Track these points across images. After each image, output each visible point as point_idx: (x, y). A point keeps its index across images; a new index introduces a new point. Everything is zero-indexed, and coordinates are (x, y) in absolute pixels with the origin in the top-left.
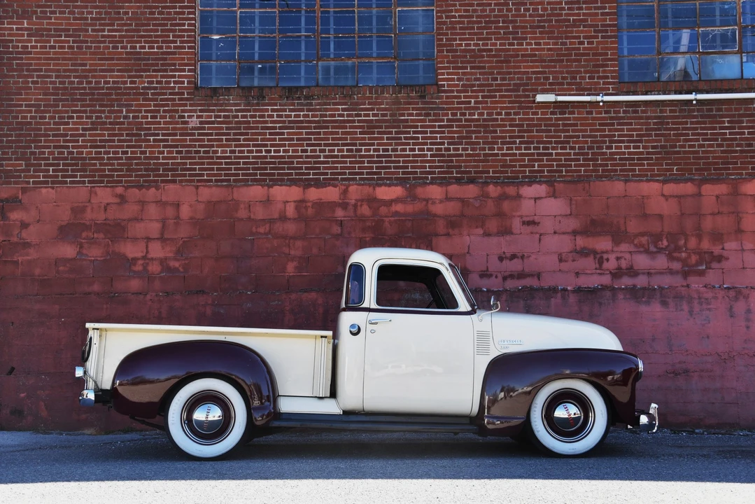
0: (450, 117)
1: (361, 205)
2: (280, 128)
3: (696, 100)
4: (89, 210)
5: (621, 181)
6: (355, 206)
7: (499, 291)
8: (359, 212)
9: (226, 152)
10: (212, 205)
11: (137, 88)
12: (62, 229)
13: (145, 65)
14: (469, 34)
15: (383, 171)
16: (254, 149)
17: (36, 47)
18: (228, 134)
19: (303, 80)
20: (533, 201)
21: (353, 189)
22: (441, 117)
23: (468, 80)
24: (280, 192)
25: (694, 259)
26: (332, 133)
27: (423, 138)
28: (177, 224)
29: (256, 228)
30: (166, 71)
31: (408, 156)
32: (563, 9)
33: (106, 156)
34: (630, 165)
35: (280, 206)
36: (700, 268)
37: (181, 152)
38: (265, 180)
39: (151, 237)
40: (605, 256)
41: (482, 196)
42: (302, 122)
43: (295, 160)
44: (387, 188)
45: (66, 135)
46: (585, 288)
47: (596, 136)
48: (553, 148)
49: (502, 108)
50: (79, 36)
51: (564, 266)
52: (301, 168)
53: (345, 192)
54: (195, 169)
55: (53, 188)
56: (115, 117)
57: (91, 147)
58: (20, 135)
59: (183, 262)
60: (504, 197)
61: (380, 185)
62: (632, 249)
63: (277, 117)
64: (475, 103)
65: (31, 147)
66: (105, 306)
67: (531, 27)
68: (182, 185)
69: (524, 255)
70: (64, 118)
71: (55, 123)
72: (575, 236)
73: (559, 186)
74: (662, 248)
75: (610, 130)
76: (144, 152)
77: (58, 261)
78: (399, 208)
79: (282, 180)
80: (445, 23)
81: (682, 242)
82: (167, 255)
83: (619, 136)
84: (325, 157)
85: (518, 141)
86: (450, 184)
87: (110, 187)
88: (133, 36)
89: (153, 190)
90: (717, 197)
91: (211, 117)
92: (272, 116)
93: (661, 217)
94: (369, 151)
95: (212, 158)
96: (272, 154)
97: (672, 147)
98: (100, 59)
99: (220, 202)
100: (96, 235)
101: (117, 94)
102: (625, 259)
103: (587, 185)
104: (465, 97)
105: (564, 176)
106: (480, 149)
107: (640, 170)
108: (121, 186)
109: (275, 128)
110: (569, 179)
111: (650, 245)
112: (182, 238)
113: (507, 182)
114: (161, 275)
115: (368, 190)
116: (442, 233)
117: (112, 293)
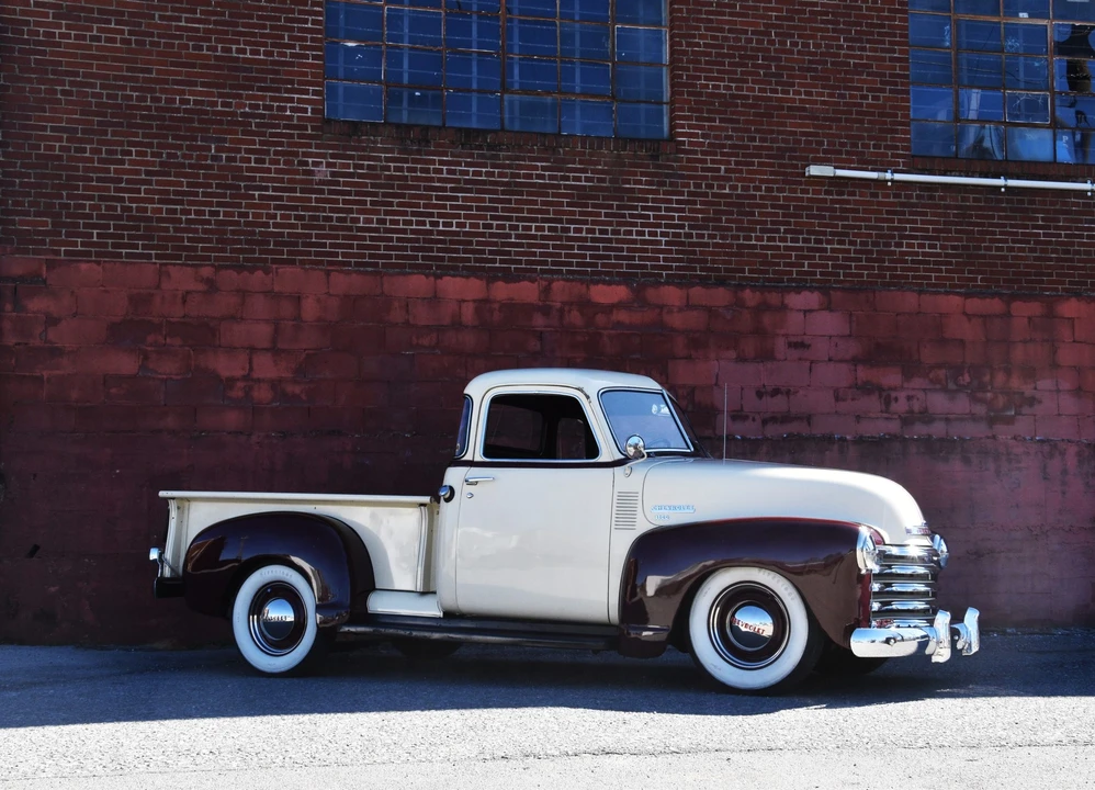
0: (692, 189)
1: (569, 311)
2: (452, 190)
3: (1005, 187)
4: (157, 300)
5: (913, 291)
6: (561, 311)
7: (757, 439)
8: (566, 321)
9: (371, 221)
10: (351, 302)
11: (233, 114)
12: (113, 328)
13: (245, 78)
14: (719, 71)
15: (599, 262)
16: (414, 219)
17: (68, 36)
18: (375, 194)
19: (474, 119)
20: (801, 314)
21: (557, 286)
22: (679, 189)
23: (716, 137)
24: (452, 286)
25: (1001, 401)
26: (528, 202)
27: (655, 217)
28: (297, 328)
29: (418, 338)
30: (278, 90)
31: (634, 242)
32: (841, 47)
33: (184, 217)
34: (925, 270)
35: (452, 307)
36: (1009, 413)
37: (302, 218)
38: (430, 267)
39: (256, 346)
40: (893, 394)
41: (736, 304)
42: (484, 183)
43: (474, 240)
44: (606, 287)
45: (120, 181)
46: (869, 437)
47: (882, 228)
48: (828, 242)
49: (762, 181)
50: (140, 24)
51: (841, 407)
52: (483, 252)
53: (547, 290)
54: (324, 245)
55: (98, 263)
56: (199, 158)
57: (161, 201)
58: (44, 176)
59: (307, 387)
61: (596, 283)
62: (927, 385)
63: (448, 173)
64: (726, 171)
65: (61, 197)
66: (185, 451)
67: (800, 69)
68: (306, 270)
69: (790, 390)
70: (115, 152)
71: (101, 161)
72: (856, 365)
73: (836, 296)
74: (964, 386)
75: (900, 221)
76: (246, 215)
77: (107, 380)
78: (622, 316)
79: (455, 268)
80: (685, 53)
81: (987, 379)
82: (283, 375)
83: (912, 229)
84: (518, 237)
86: (692, 285)
87: (192, 265)
88: (226, 33)
89: (259, 274)
90: (1030, 318)
91: (348, 166)
92: (441, 171)
93: (962, 342)
94: (580, 231)
95: (350, 229)
96: (441, 228)
97: (975, 248)
98: (173, 64)
99: (363, 297)
100: (169, 341)
101: (200, 121)
102: (918, 399)
103: (871, 296)
104: (713, 161)
105: (842, 282)
106: (733, 237)
107: (937, 278)
108: (208, 265)
109: (445, 190)
110: (847, 285)
111: (949, 381)
112: (305, 350)
113: (768, 286)
114: (274, 405)
115: (579, 289)
116: (681, 355)
117: (196, 431)
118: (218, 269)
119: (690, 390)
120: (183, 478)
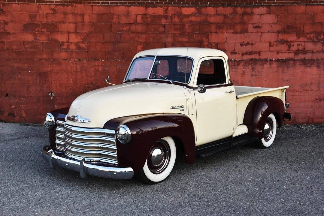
1: (174, 17)
4: (38, 16)
5: (304, 5)
6: (171, 17)
7: (239, 60)
8: (173, 21)
10: (100, 16)
12: (25, 26)
20: (259, 16)
21: (170, 8)
24: (134, 9)
28: (83, 25)
29: (122, 28)
35: (134, 17)
38: (126, 3)
39: (70, 31)
40: (292, 44)
41: (234, 13)
44: (187, 8)
46: (281, 59)
51: (272, 49)
53: (166, 10)
55: (18, 4)
59: (87, 44)
60: (245, 13)
61: (184, 7)
62: (306, 40)
66: (50, 65)
68: (85, 5)
69: (253, 43)
72: (278, 34)
73: (273, 8)
74: (320, 40)
77: (24, 42)
78: (193, 18)
79: (135, 3)
82: (79, 41)
86: (219, 6)
87: (48, 4)
89: (70, 7)
93: (322, 24)
99: (104, 14)
100: (42, 30)
103: (286, 7)
105: (275, 3)
108: (53, 4)
110: (278, 4)
111: (315, 38)
112: (86, 32)
113: (247, 6)
114: (77, 50)
115: (178, 9)
116: (213, 32)
117: (52, 59)
118: (56, 5)
119: (216, 44)
120: (49, 74)
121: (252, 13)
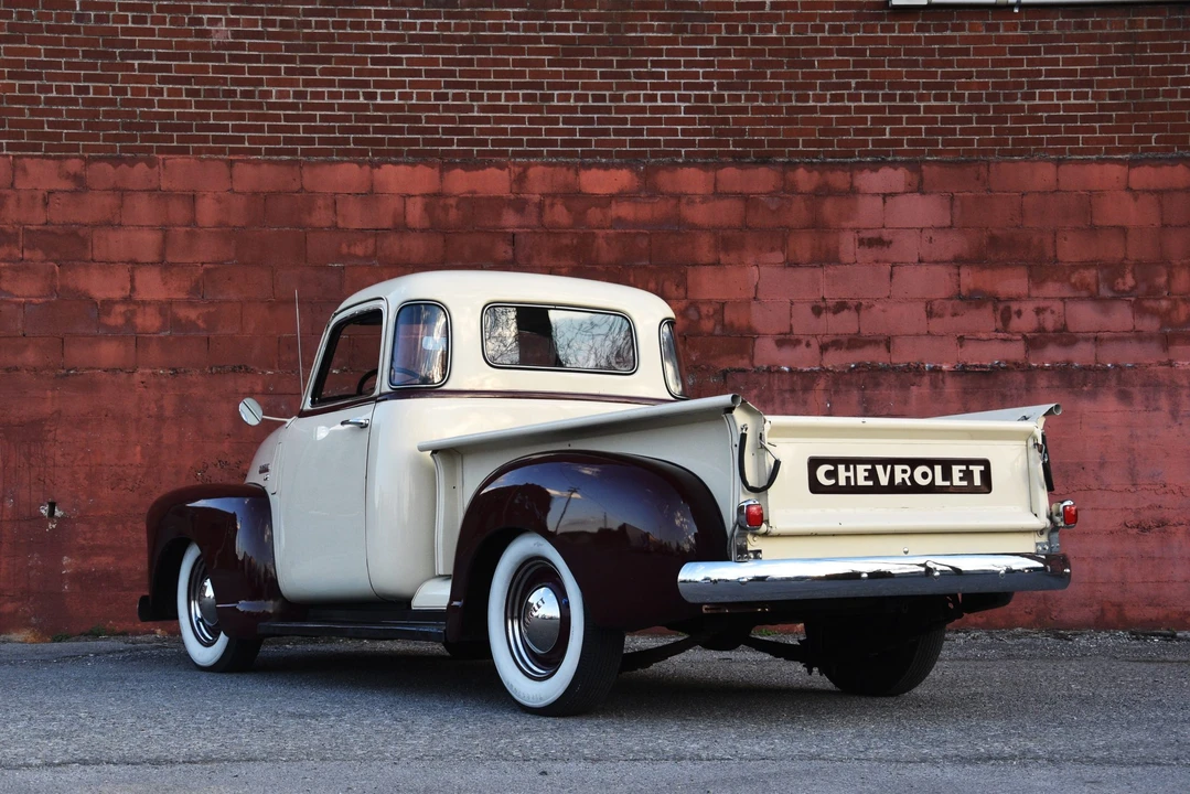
0: (724, 34)
1: (552, 205)
2: (394, 50)
4: (11, 203)
5: (1049, 161)
6: (540, 206)
7: (811, 371)
8: (548, 217)
9: (287, 95)
10: (262, 200)
15: (593, 138)
16: (343, 90)
18: (292, 60)
20: (880, 199)
21: (532, 172)
22: (706, 35)
24: (394, 177)
25: (1183, 312)
26: (495, 62)
27: (671, 75)
28: (191, 235)
29: (349, 247)
31: (642, 110)
33: (42, 96)
34: (1068, 130)
35: (395, 203)
37: (195, 93)
38: (365, 153)
39: (139, 260)
40: (1015, 307)
41: (783, 189)
42: (435, 38)
43: (423, 115)
44: (601, 173)
46: (976, 366)
47: (1004, 74)
48: (921, 98)
49: (825, 18)
51: (936, 325)
52: (436, 131)
53: (521, 179)
54: (225, 128)
56: (60, 17)
57: (12, 76)
59: (205, 310)
60: (824, 192)
61: (589, 167)
62: (1067, 293)
63: (387, 28)
64: (773, 5)
66: (49, 394)
68: (200, 160)
69: (861, 304)
72: (959, 268)
73: (931, 172)
74: (1124, 291)
75: (1030, 62)
76: (123, 91)
78: (624, 210)
79: (399, 153)
81: (1162, 280)
82: (175, 296)
83: (1049, 73)
84: (483, 109)
85: (853, 82)
86: (723, 165)
87: (54, 158)
89: (141, 167)
91: (255, 23)
93: (1123, 230)
94: (566, 98)
95: (259, 105)
96: (379, 101)
97: (1149, 94)
99: (276, 193)
100: (27, 254)
102: (1053, 312)
103: (983, 170)
105: (938, 153)
106: (781, 99)
107: (1085, 141)
108: (76, 157)
109: (383, 50)
110: (949, 158)
111: (1101, 286)
112: (203, 264)
113: (831, 163)
114: (162, 334)
115: (563, 176)
116: (705, 260)
117: (63, 368)
118: (88, 161)
119: (718, 306)
120: (47, 428)
121: (853, 191)
